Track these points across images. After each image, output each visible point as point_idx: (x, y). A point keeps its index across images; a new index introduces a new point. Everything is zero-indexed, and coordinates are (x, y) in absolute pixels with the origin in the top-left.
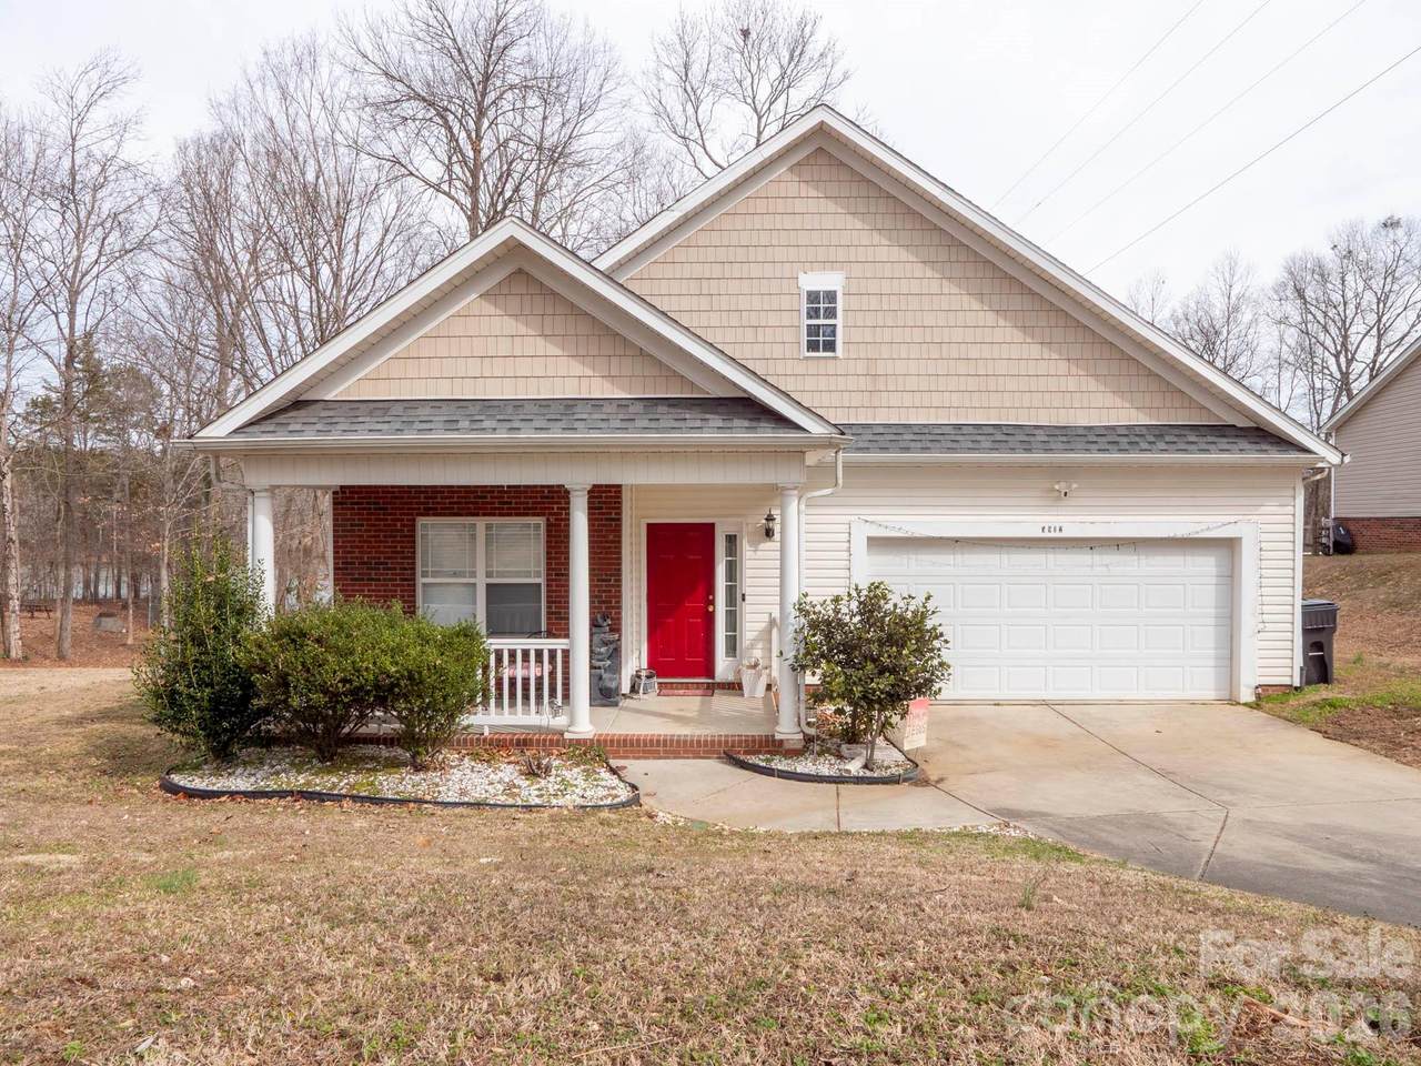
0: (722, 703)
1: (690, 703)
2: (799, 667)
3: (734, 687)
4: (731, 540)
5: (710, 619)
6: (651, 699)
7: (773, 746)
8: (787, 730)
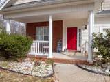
0: (78, 54)
1: (72, 53)
2: (93, 47)
3: (80, 52)
4: (80, 30)
5: (76, 41)
6: (67, 53)
7: (86, 63)
8: (90, 60)
